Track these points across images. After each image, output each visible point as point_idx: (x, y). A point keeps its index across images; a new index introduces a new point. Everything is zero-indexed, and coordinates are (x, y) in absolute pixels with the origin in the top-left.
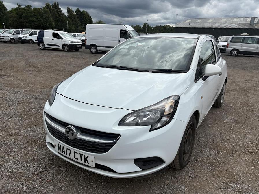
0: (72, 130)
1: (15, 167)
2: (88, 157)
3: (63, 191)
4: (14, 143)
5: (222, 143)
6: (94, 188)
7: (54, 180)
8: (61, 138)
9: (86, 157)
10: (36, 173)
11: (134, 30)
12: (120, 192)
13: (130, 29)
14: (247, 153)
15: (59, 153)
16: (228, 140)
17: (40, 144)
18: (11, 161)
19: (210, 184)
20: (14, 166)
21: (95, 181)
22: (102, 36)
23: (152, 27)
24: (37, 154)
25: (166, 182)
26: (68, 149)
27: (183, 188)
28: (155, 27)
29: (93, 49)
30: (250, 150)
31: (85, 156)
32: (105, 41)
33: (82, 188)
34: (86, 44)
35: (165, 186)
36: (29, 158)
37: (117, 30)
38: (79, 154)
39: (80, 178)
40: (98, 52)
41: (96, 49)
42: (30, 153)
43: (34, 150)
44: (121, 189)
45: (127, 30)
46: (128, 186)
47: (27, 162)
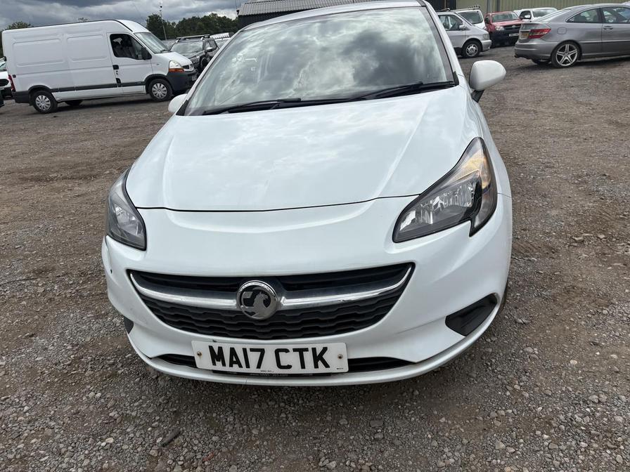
0: (264, 292)
1: (72, 461)
2: (325, 349)
3: (267, 464)
4: (5, 399)
5: (518, 238)
6: (344, 425)
7: (224, 450)
8: (220, 329)
9: (318, 352)
10: (153, 452)
11: (148, 31)
12: (412, 412)
13: (137, 30)
14: (576, 244)
15: (215, 372)
16: (524, 230)
17: (92, 376)
18: (42, 452)
19: (569, 325)
20: (66, 460)
21: (332, 410)
22: (61, 61)
23: (174, 24)
24: (109, 405)
25: (488, 352)
26: (252, 350)
27: (530, 350)
28: (181, 23)
29: (42, 101)
30: (577, 237)
31: (314, 350)
32: (72, 71)
33: (315, 438)
34: (14, 90)
35: (493, 360)
36: (94, 424)
37: (101, 37)
38: (295, 350)
39: (287, 418)
40: (59, 105)
41: (52, 99)
42: (83, 408)
43: (88, 397)
44: (407, 404)
45: (131, 34)
46: (417, 393)
47: (97, 436)
